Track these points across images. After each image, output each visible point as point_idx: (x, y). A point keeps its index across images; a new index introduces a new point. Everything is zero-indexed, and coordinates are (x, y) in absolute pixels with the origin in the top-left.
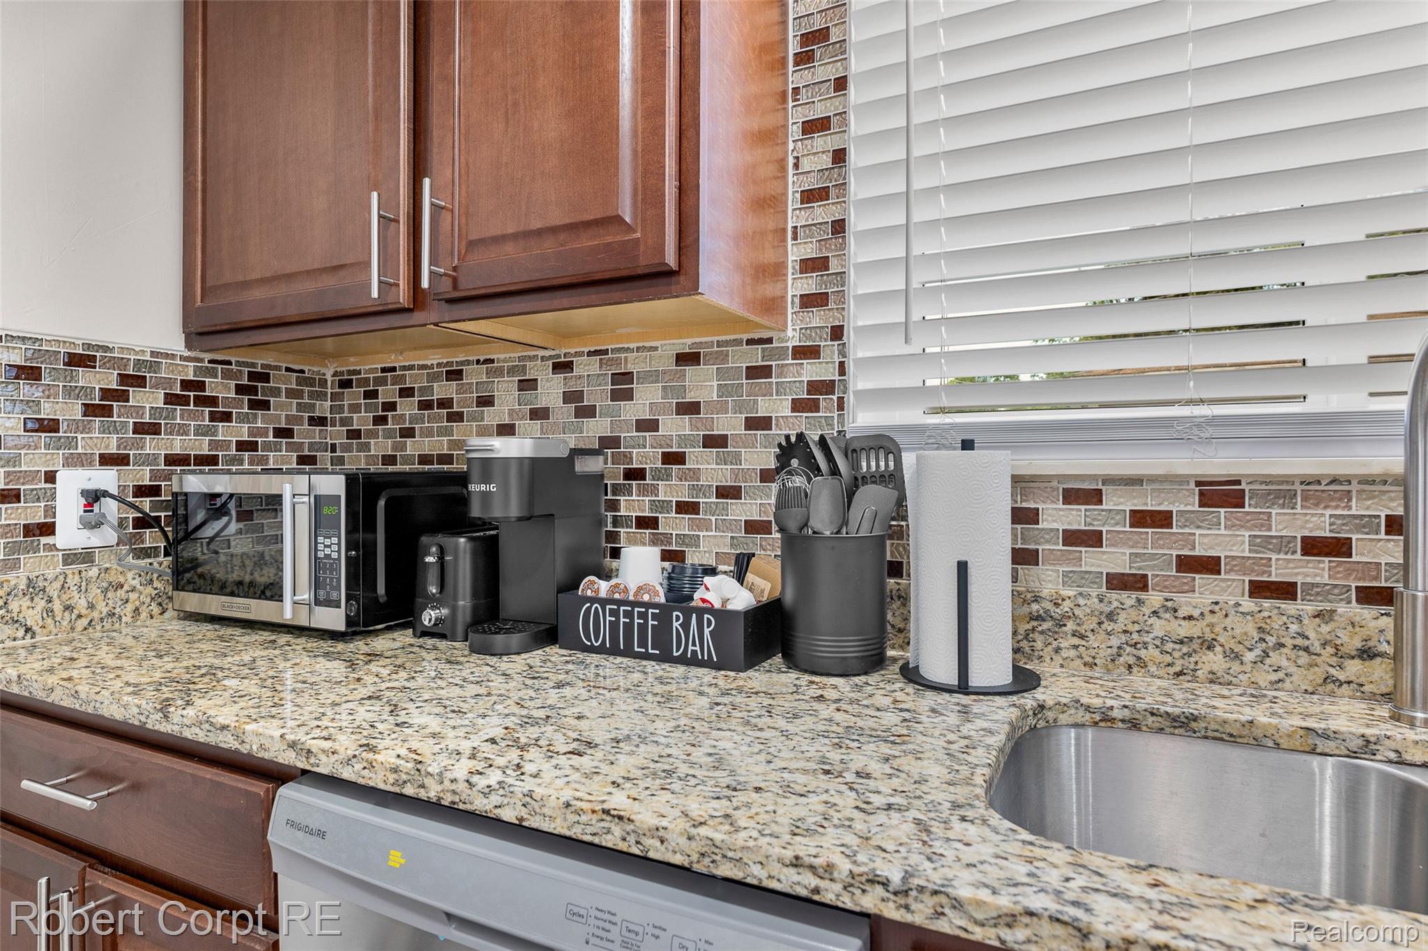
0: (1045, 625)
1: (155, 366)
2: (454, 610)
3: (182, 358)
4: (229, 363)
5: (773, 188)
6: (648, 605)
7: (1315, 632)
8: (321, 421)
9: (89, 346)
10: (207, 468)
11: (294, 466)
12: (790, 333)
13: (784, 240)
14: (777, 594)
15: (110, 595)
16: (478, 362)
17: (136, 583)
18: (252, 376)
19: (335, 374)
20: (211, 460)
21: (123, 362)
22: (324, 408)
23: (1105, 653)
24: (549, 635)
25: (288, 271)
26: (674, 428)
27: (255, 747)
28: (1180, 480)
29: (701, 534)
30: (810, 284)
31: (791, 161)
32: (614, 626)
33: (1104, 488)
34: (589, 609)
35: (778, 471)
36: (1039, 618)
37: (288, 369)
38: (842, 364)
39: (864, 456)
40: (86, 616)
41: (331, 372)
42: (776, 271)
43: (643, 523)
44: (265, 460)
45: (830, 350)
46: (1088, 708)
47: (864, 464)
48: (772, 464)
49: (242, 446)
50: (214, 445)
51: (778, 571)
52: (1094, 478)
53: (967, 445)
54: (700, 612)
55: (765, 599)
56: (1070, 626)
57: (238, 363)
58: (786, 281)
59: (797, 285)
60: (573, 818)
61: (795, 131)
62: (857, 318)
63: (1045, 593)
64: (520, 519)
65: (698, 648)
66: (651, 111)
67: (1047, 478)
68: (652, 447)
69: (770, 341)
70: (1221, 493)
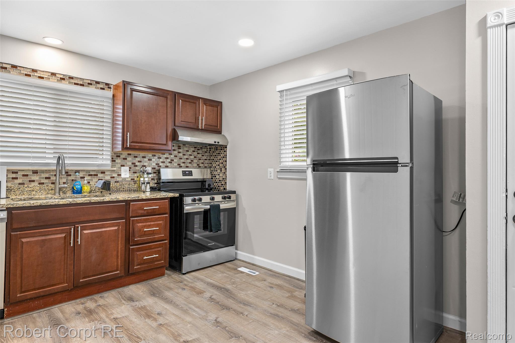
7: (46, 188)
28: (30, 170)
33: (18, 171)
63: (10, 186)
67: (11, 170)
70: (35, 172)
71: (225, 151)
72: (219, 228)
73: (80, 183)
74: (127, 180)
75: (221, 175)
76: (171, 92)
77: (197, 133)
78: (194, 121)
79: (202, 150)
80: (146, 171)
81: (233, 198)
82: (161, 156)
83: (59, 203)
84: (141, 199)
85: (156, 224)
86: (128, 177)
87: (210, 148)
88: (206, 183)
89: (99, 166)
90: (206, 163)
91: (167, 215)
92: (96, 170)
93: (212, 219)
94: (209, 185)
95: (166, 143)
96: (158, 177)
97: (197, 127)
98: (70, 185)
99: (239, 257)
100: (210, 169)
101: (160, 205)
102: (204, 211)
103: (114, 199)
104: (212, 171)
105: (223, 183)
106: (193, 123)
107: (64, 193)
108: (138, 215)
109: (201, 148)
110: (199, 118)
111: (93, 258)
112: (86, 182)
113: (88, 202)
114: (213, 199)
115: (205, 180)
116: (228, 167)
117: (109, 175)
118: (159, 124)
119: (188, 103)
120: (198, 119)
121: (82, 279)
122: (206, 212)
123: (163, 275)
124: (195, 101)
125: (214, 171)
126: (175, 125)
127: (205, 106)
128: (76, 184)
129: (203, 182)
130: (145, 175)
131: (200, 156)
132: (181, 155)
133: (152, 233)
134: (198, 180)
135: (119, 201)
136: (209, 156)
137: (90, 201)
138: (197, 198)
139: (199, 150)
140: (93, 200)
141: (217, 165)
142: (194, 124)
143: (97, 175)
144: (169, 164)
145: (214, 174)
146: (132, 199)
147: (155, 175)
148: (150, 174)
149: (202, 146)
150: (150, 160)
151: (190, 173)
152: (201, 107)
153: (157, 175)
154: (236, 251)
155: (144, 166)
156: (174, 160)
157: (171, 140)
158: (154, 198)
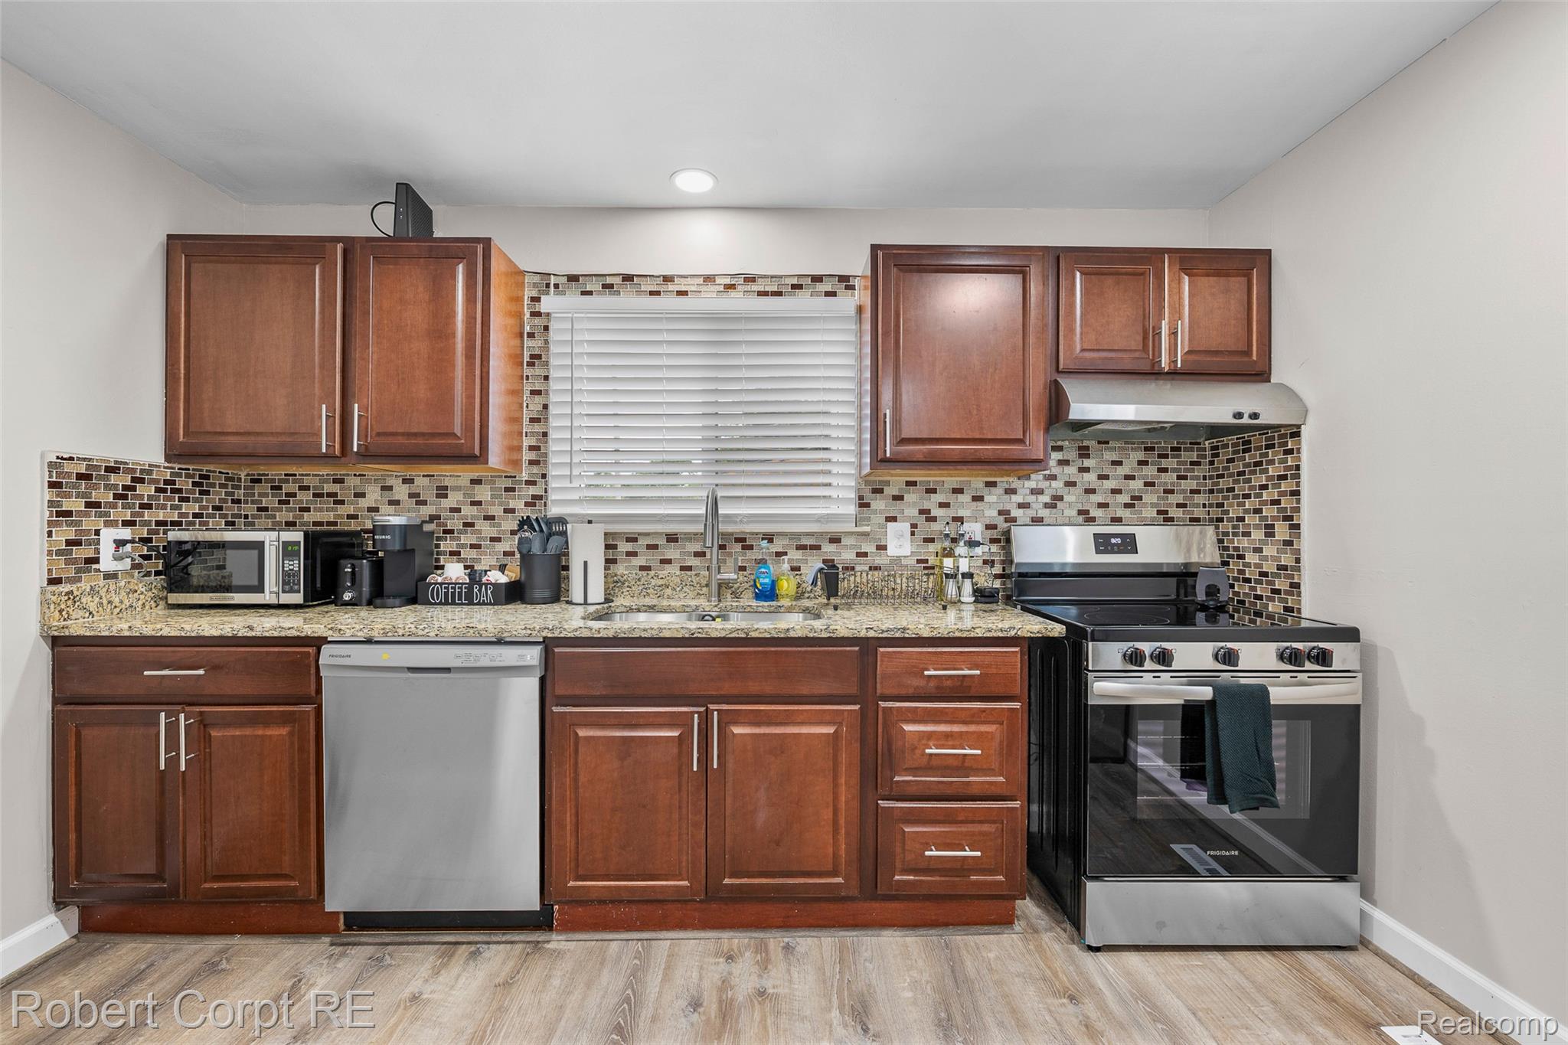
0: (619, 584)
1: (150, 472)
2: (360, 593)
3: (165, 467)
4: (189, 469)
5: (517, 415)
6: (462, 584)
7: (695, 580)
8: (238, 501)
9: (116, 462)
10: (177, 528)
11: (223, 527)
12: (524, 474)
13: (522, 436)
14: (518, 579)
15: (130, 596)
16: (355, 475)
17: (143, 590)
18: (201, 477)
19: (248, 475)
20: (179, 524)
21: (133, 470)
22: (240, 494)
23: (637, 592)
24: (413, 600)
25: (257, 431)
26: (468, 511)
27: (309, 633)
28: (661, 534)
29: (482, 557)
30: (533, 456)
31: (525, 405)
32: (446, 594)
33: (638, 537)
34: (433, 588)
35: (518, 530)
36: (617, 582)
37: (220, 472)
38: (546, 489)
39: (554, 525)
40: (119, 607)
41: (245, 473)
42: (519, 448)
43: (452, 553)
44: (206, 523)
45: (541, 482)
46: (625, 606)
47: (554, 528)
48: (516, 528)
49: (195, 515)
50: (181, 515)
51: (519, 570)
52: (635, 533)
53: (590, 522)
54: (486, 585)
55: (513, 580)
56: (627, 584)
57: (193, 470)
58: (522, 453)
59: (527, 456)
60: (456, 631)
61: (527, 393)
62: (552, 472)
63: (618, 573)
64: (399, 551)
65: (485, 599)
66: (470, 397)
67: (621, 533)
68: (458, 519)
69: (515, 477)
70: (672, 538)
71: (1290, 452)
72: (1263, 792)
73: (770, 570)
74: (904, 562)
75: (1269, 550)
76: (1040, 251)
77: (1151, 387)
78: (1135, 343)
79: (1179, 456)
80: (963, 535)
81: (1344, 661)
82: (1016, 483)
83: (661, 635)
84: (914, 636)
85: (974, 732)
86: (909, 554)
87: (1213, 448)
88: (1195, 581)
89: (822, 520)
90: (1197, 506)
91: (1017, 705)
92: (816, 533)
93: (1223, 748)
94: (1212, 591)
95: (1022, 437)
96: (1006, 557)
97: (1153, 365)
98: (750, 574)
99: (1378, 940)
100: (1217, 527)
101: (989, 666)
102: (1183, 705)
103: (821, 630)
104: (1226, 534)
105: (1281, 584)
106: (1135, 351)
107: (736, 595)
108: (903, 692)
109: (1173, 449)
110: (1161, 328)
111: (762, 817)
112: (786, 566)
113: (740, 636)
114: (1229, 658)
115: (1193, 570)
116: (1305, 518)
117: (852, 547)
118: (997, 371)
119: (1109, 281)
120: (1153, 336)
121: (730, 877)
122: (1193, 716)
123: (1006, 921)
124: (1141, 268)
125: (1235, 534)
126: (1058, 371)
127: (1187, 278)
128: (761, 573)
129: (1185, 576)
130: (961, 549)
131: (1170, 478)
132: (1091, 478)
133: (956, 764)
134: (1165, 571)
135: (837, 638)
136: (1211, 477)
137: (747, 634)
138: (1147, 647)
139: (1166, 456)
140: (756, 630)
141: (1247, 511)
142: (1137, 355)
143: (818, 548)
144: (1044, 513)
145: (1236, 549)
146: (880, 636)
147: (994, 548)
148: (978, 544)
149: (1178, 443)
150: (978, 499)
151: (1129, 544)
152: (1169, 285)
153: (1003, 548)
154: (1367, 907)
155: (960, 520)
156: (1065, 497)
157: (1042, 425)
158: (965, 636)
